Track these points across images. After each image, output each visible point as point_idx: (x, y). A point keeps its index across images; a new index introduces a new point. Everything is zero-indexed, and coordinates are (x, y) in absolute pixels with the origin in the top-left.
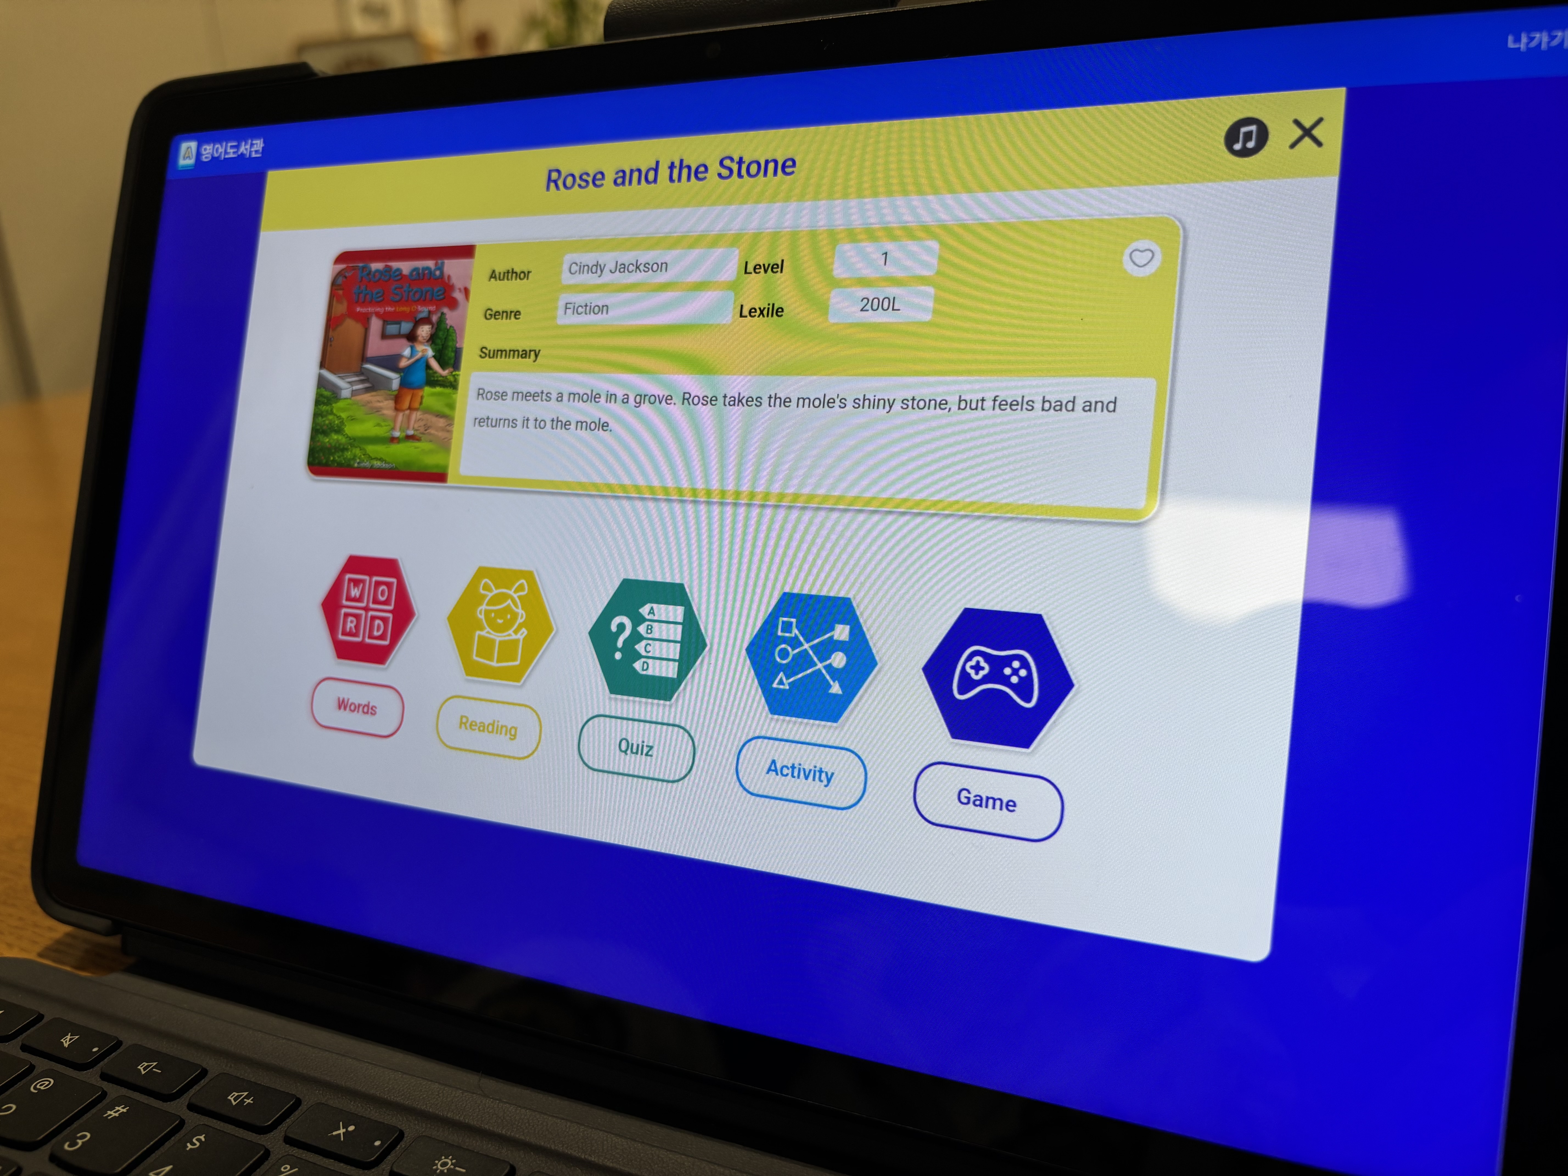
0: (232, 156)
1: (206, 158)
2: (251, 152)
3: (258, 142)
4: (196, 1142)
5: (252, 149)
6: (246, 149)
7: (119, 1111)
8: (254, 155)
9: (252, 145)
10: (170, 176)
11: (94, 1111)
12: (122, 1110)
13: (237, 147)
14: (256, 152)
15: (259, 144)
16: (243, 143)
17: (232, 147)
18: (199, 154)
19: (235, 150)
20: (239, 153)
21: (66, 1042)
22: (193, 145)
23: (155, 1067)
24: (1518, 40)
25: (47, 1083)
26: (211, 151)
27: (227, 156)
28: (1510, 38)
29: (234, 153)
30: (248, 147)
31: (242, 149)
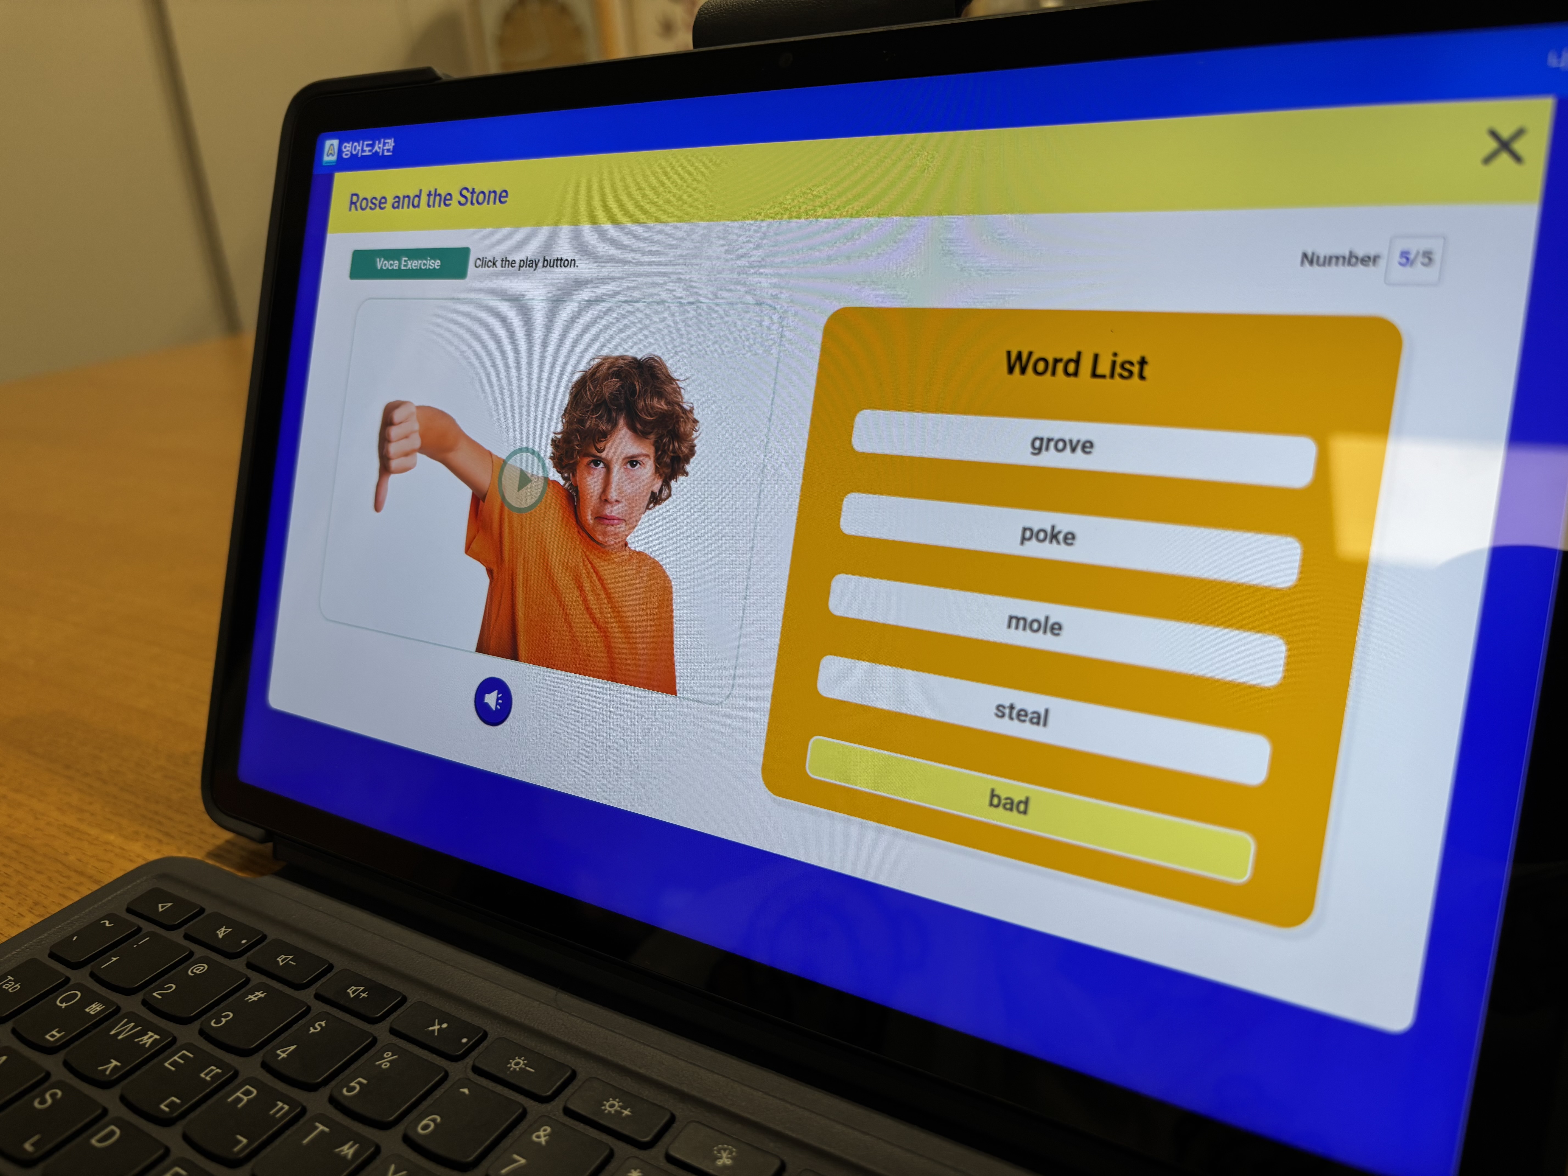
0: (367, 153)
1: (346, 155)
2: (383, 150)
4: (317, 1027)
5: (385, 148)
6: (379, 148)
7: (257, 995)
8: (386, 154)
9: (384, 144)
10: (316, 171)
11: (238, 994)
12: (261, 995)
13: (372, 146)
14: (388, 150)
15: (390, 143)
16: (377, 142)
17: (368, 145)
18: (340, 151)
19: (370, 148)
20: (374, 151)
21: (221, 933)
22: (336, 142)
23: (291, 960)
25: (202, 968)
26: (350, 149)
27: (364, 154)
29: (370, 151)
30: (381, 145)
31: (376, 148)
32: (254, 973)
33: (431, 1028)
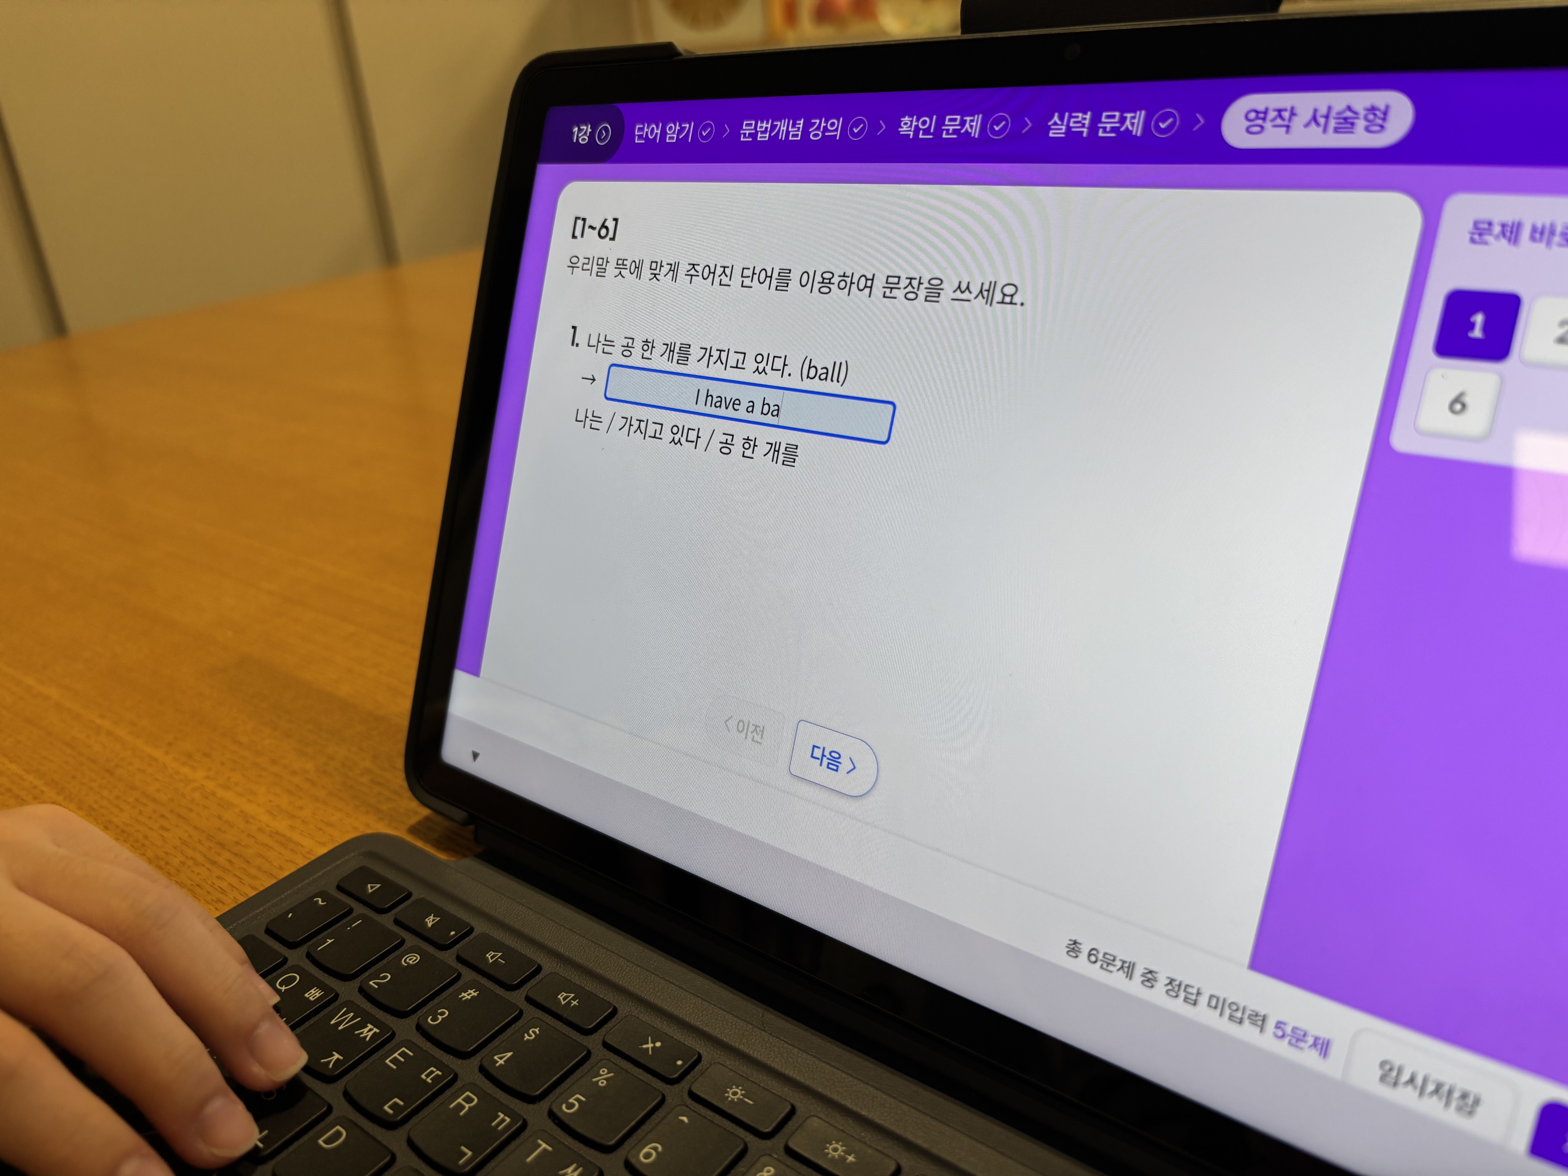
4: (531, 1035)
7: (470, 994)
12: (473, 994)
21: (430, 921)
23: (500, 958)
25: (415, 958)
32: (465, 967)
33: (645, 1046)
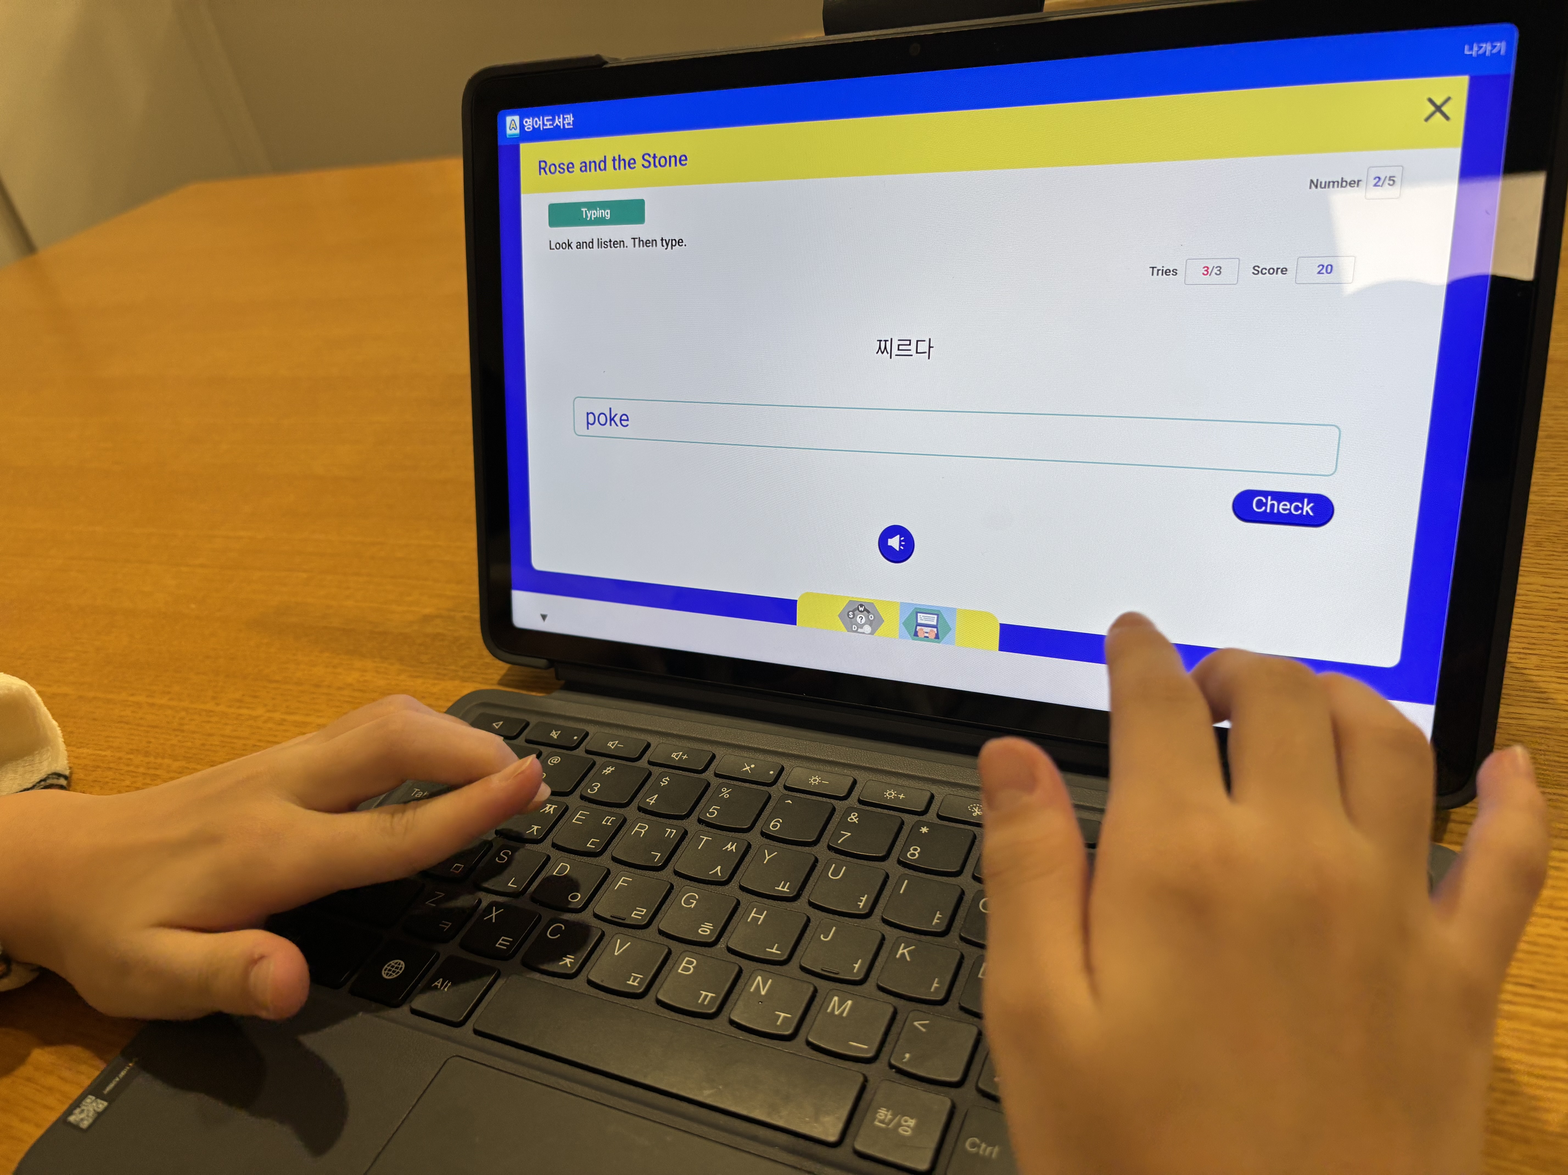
0: (548, 127)
1: (528, 128)
2: (564, 125)
3: (568, 116)
4: (664, 782)
5: (565, 122)
6: (560, 122)
7: (609, 770)
8: (566, 127)
9: (564, 119)
10: (500, 142)
11: (594, 771)
12: (611, 769)
13: (553, 120)
14: (569, 124)
15: (570, 118)
16: (557, 117)
17: (548, 120)
18: (522, 126)
19: (551, 123)
20: (555, 125)
21: (554, 735)
22: (517, 118)
23: (618, 744)
24: (1471, 49)
25: (557, 759)
26: (531, 123)
27: (545, 127)
28: (1466, 47)
29: (550, 125)
30: (561, 120)
31: (557, 122)
32: (595, 756)
33: (744, 769)
